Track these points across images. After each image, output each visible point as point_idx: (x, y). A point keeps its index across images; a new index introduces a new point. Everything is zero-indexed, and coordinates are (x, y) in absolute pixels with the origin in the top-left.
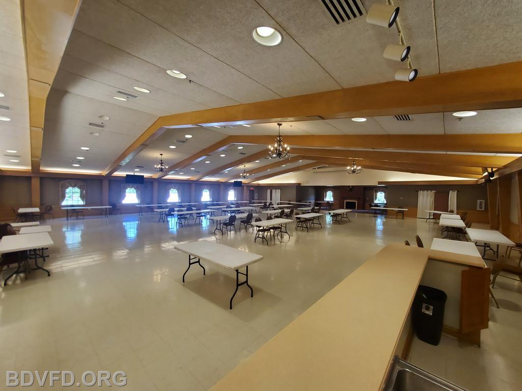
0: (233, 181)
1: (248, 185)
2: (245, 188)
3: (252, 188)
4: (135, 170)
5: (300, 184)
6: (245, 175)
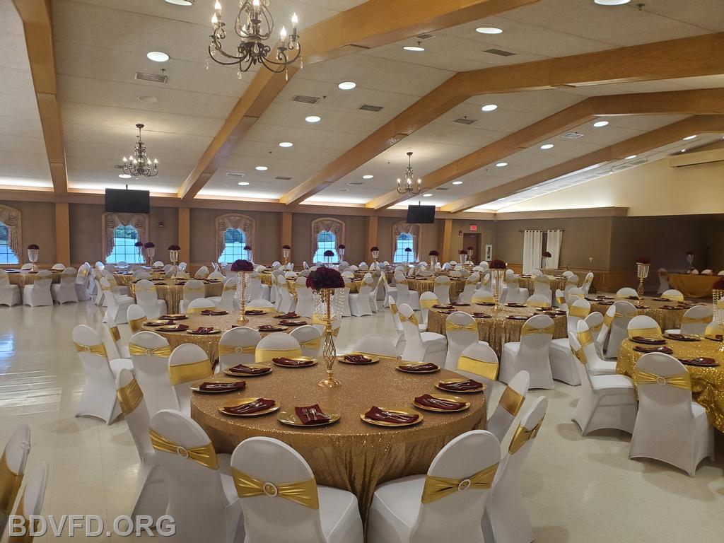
0: (404, 205)
1: (454, 217)
2: (448, 226)
3: (473, 229)
4: (121, 176)
5: (626, 210)
6: (409, 181)
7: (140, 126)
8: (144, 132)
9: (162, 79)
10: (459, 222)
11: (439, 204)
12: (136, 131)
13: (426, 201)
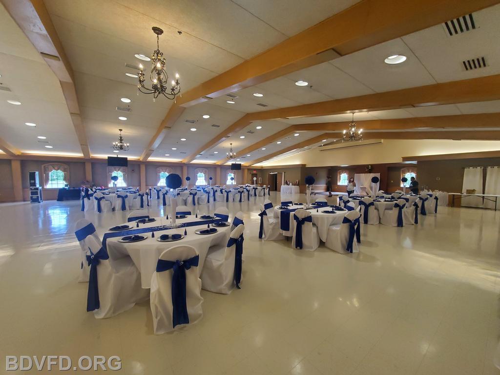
1: (248, 168)
2: (246, 171)
5: (305, 165)
6: (231, 154)
7: (121, 130)
8: (122, 133)
9: (129, 110)
10: (250, 169)
11: (242, 163)
12: (119, 132)
13: (238, 162)
